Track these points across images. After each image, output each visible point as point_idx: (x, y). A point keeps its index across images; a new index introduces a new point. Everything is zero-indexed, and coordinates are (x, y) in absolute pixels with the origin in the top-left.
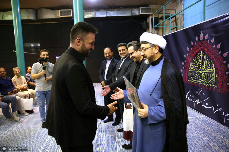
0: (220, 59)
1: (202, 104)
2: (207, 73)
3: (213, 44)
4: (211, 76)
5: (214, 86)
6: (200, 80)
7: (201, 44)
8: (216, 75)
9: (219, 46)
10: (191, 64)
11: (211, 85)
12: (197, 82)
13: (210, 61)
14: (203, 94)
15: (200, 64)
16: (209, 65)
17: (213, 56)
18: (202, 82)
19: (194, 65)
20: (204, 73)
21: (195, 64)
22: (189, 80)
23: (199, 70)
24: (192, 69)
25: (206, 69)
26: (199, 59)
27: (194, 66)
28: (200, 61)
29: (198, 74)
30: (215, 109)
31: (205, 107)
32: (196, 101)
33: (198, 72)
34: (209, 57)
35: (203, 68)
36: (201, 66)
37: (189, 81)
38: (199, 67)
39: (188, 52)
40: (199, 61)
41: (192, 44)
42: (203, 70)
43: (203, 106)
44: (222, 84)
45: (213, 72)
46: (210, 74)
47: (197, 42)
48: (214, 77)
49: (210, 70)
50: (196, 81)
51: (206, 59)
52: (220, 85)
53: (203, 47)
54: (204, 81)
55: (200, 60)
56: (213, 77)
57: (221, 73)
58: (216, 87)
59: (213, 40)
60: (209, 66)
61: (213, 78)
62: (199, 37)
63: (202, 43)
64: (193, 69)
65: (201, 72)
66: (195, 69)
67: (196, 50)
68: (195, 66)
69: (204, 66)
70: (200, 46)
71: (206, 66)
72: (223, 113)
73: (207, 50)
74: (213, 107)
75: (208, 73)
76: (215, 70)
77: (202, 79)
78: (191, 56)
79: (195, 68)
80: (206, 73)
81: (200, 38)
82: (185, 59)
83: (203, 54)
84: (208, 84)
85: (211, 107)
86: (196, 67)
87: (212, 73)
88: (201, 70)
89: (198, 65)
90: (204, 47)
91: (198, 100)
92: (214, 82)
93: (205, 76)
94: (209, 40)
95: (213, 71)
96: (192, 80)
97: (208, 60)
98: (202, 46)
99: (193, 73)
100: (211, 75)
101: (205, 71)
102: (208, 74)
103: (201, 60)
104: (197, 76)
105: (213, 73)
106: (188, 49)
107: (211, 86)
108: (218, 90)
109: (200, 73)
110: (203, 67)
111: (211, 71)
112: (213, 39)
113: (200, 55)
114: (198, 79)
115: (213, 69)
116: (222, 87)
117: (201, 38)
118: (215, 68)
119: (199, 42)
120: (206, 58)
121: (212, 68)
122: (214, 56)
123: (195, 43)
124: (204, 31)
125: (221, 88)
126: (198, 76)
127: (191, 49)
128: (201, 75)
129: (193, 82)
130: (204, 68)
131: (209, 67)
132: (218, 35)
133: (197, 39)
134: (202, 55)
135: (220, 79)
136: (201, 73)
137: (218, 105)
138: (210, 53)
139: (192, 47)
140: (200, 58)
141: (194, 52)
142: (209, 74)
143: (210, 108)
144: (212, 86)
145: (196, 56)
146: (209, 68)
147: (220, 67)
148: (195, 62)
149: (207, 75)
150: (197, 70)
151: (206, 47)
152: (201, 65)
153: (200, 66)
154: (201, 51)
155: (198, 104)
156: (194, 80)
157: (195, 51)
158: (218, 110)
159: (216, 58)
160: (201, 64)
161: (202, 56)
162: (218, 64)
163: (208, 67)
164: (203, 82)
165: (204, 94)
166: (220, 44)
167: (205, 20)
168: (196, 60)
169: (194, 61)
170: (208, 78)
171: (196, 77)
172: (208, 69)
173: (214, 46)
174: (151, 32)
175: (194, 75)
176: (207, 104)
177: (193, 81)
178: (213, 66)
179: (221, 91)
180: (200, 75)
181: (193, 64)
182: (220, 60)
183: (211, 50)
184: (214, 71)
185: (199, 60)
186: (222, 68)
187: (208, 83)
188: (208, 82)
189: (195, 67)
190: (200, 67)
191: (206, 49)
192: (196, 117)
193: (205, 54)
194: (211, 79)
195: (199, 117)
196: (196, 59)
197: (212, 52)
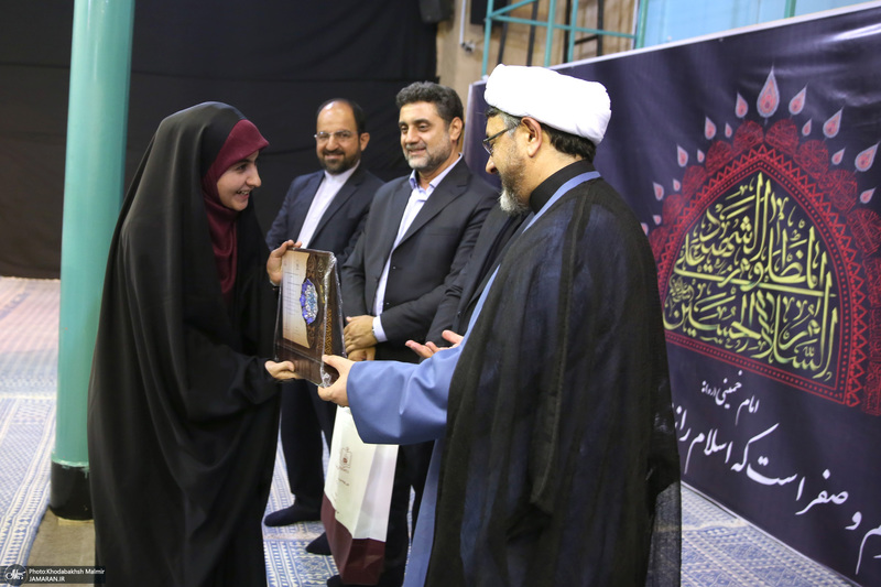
0: (864, 226)
1: (737, 458)
2: (783, 294)
3: (834, 145)
4: (806, 312)
5: (813, 366)
6: (736, 331)
7: (760, 140)
8: (835, 312)
9: (865, 160)
10: (691, 238)
11: (799, 361)
12: (719, 337)
13: (805, 234)
14: (746, 402)
15: (747, 241)
16: (799, 254)
17: (825, 208)
18: (743, 340)
19: (707, 244)
20: (765, 291)
21: (716, 241)
22: (671, 321)
23: (737, 277)
24: (692, 262)
25: (778, 274)
26: (740, 217)
27: (705, 250)
28: (749, 227)
29: (729, 295)
30: (811, 493)
31: (752, 474)
32: (701, 438)
33: (729, 285)
34: (798, 210)
35: (759, 264)
36: (749, 257)
37: (668, 326)
38: (740, 259)
39: (680, 173)
40: (738, 229)
41: (707, 129)
42: (756, 277)
43: (737, 467)
44: (864, 364)
45: (819, 294)
46: (799, 304)
47: (736, 122)
48: (819, 319)
49: (802, 279)
50: (713, 333)
51: (784, 224)
52: (852, 367)
53: (771, 156)
54: (757, 336)
55: (746, 219)
56: (812, 318)
57: (866, 304)
58: (825, 376)
59: (832, 125)
60: (795, 259)
61: (814, 323)
62: (752, 99)
63: (765, 131)
64: (703, 263)
65: (746, 286)
66: (710, 269)
67: (730, 164)
68: (715, 253)
69: (766, 254)
70: (756, 148)
71: (780, 255)
72: (857, 518)
73: (795, 174)
74: (797, 482)
75: (789, 295)
76: (829, 283)
77: (745, 324)
78: (693, 198)
79: (713, 263)
80: (775, 293)
81: (760, 104)
82: (659, 207)
83: (768, 190)
84: (782, 353)
85: (789, 480)
86: (720, 257)
87: (813, 300)
88: (745, 277)
89: (731, 247)
90: (778, 154)
91: (713, 436)
92: (817, 345)
93: (765, 310)
94: (809, 124)
95: (816, 289)
96: (688, 325)
97: (795, 226)
98: (769, 148)
99: (695, 287)
100: (806, 307)
101: (771, 282)
102: (785, 300)
103: (752, 222)
104: (722, 306)
105: (816, 298)
106: (682, 156)
107: (796, 365)
108: (838, 391)
109: (740, 294)
110: (759, 260)
111: (804, 285)
112: (838, 117)
113: (748, 194)
114: (726, 324)
115: (818, 276)
116: (862, 380)
117: (767, 105)
118: (829, 276)
119: (750, 123)
120: (786, 212)
121: (816, 272)
122: (834, 209)
123: (728, 131)
124: (786, 72)
125: (854, 386)
126: (729, 305)
127: (701, 156)
128: (744, 304)
129: (694, 333)
130: (765, 264)
131: (795, 265)
132: (866, 100)
133: (741, 107)
134: (762, 195)
135: (857, 334)
136: (743, 293)
137: (826, 474)
138: (810, 190)
139: (707, 146)
140: (750, 213)
141: (715, 177)
142: (793, 304)
143: (782, 482)
144: (805, 366)
145: (725, 196)
146: (793, 272)
147: (861, 274)
148: (715, 227)
149: (783, 306)
150: (726, 275)
151: (787, 158)
152: (747, 251)
153: (742, 255)
154: (760, 176)
155: (708, 452)
156: (702, 322)
157: (722, 170)
158: (826, 501)
159: (842, 220)
160: (749, 246)
161: (762, 204)
162: (850, 255)
163: (788, 264)
164: (754, 342)
165: (751, 405)
166: (871, 152)
167: (792, 15)
168: (725, 221)
169: (707, 221)
170: (782, 325)
171: (714, 310)
172: (788, 274)
173: (838, 157)
174: (461, 41)
175: (704, 295)
176: (763, 461)
177: (693, 328)
178: (819, 261)
179: (852, 400)
180: (738, 302)
181: (704, 239)
182: (867, 234)
183: (816, 176)
184: (823, 289)
185: (741, 222)
186: (871, 278)
187: (783, 347)
188: (784, 342)
189: (713, 258)
190: (745, 261)
191: (787, 168)
192: (703, 526)
193: (778, 191)
194: (804, 327)
195: (720, 528)
196: (726, 214)
197: (821, 187)
